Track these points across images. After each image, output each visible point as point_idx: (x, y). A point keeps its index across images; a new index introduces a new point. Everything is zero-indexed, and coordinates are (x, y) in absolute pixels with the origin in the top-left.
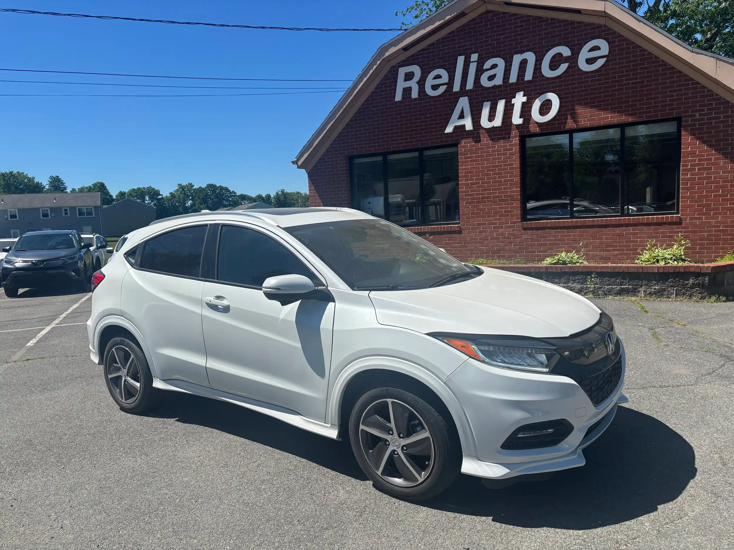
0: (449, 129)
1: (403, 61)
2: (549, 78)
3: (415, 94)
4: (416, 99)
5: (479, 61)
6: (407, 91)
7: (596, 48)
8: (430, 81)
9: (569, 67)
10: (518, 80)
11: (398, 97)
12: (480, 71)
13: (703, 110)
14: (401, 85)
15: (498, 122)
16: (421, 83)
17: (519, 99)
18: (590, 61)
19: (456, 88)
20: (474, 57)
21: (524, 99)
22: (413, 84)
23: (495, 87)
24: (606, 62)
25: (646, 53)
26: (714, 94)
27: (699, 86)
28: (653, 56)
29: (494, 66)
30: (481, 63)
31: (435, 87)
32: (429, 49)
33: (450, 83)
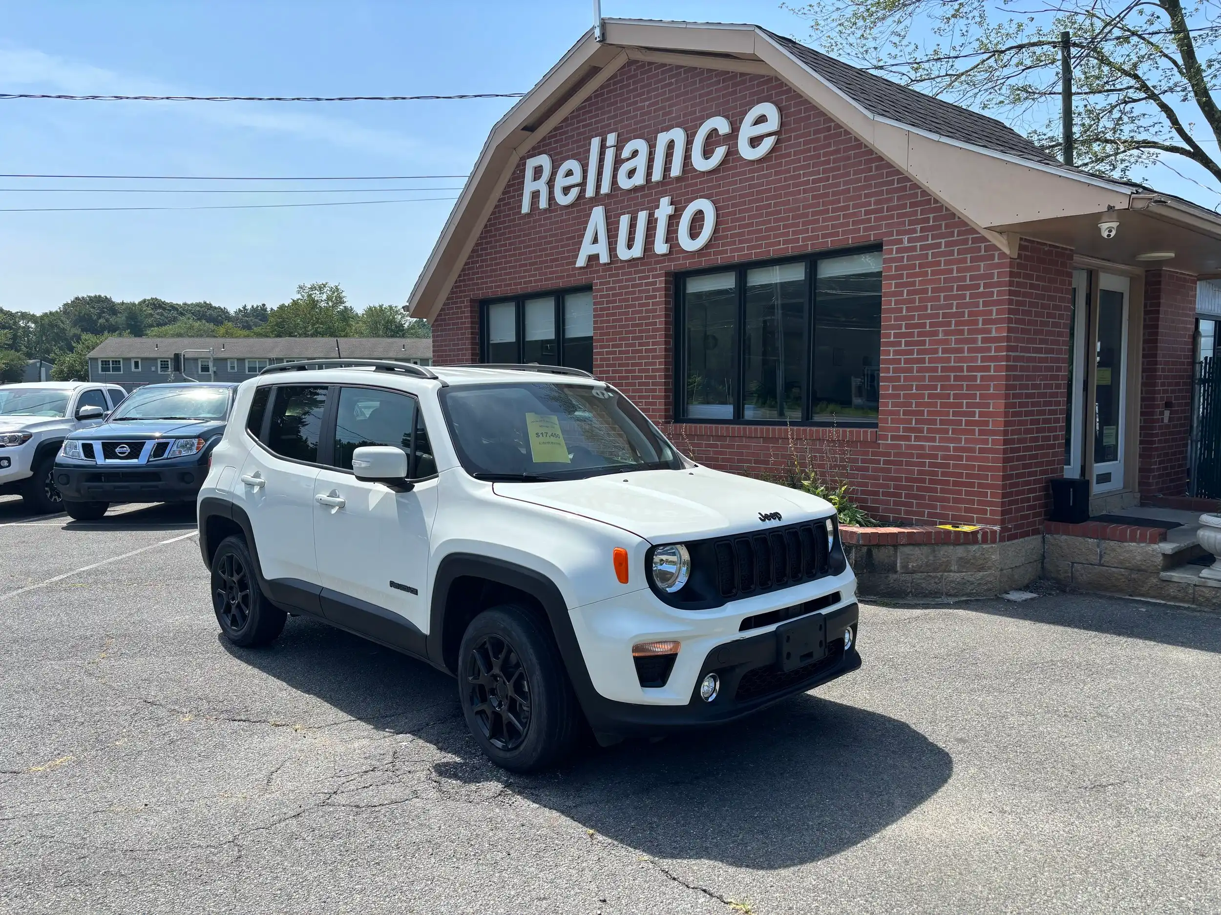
0: (581, 262)
1: (534, 148)
2: (703, 172)
3: (543, 204)
4: (545, 210)
5: (619, 145)
6: (536, 195)
7: (762, 119)
8: (561, 182)
9: (728, 154)
10: (665, 177)
11: (525, 208)
12: (618, 162)
13: (914, 231)
14: (529, 186)
15: (637, 251)
16: (551, 183)
17: (664, 209)
18: (755, 142)
19: (590, 192)
20: (611, 139)
21: (670, 210)
22: (541, 185)
23: (636, 189)
24: (778, 142)
25: (833, 124)
26: (931, 199)
27: (908, 184)
28: (842, 130)
29: (635, 153)
30: (619, 148)
31: (566, 190)
32: (561, 128)
33: (583, 185)
